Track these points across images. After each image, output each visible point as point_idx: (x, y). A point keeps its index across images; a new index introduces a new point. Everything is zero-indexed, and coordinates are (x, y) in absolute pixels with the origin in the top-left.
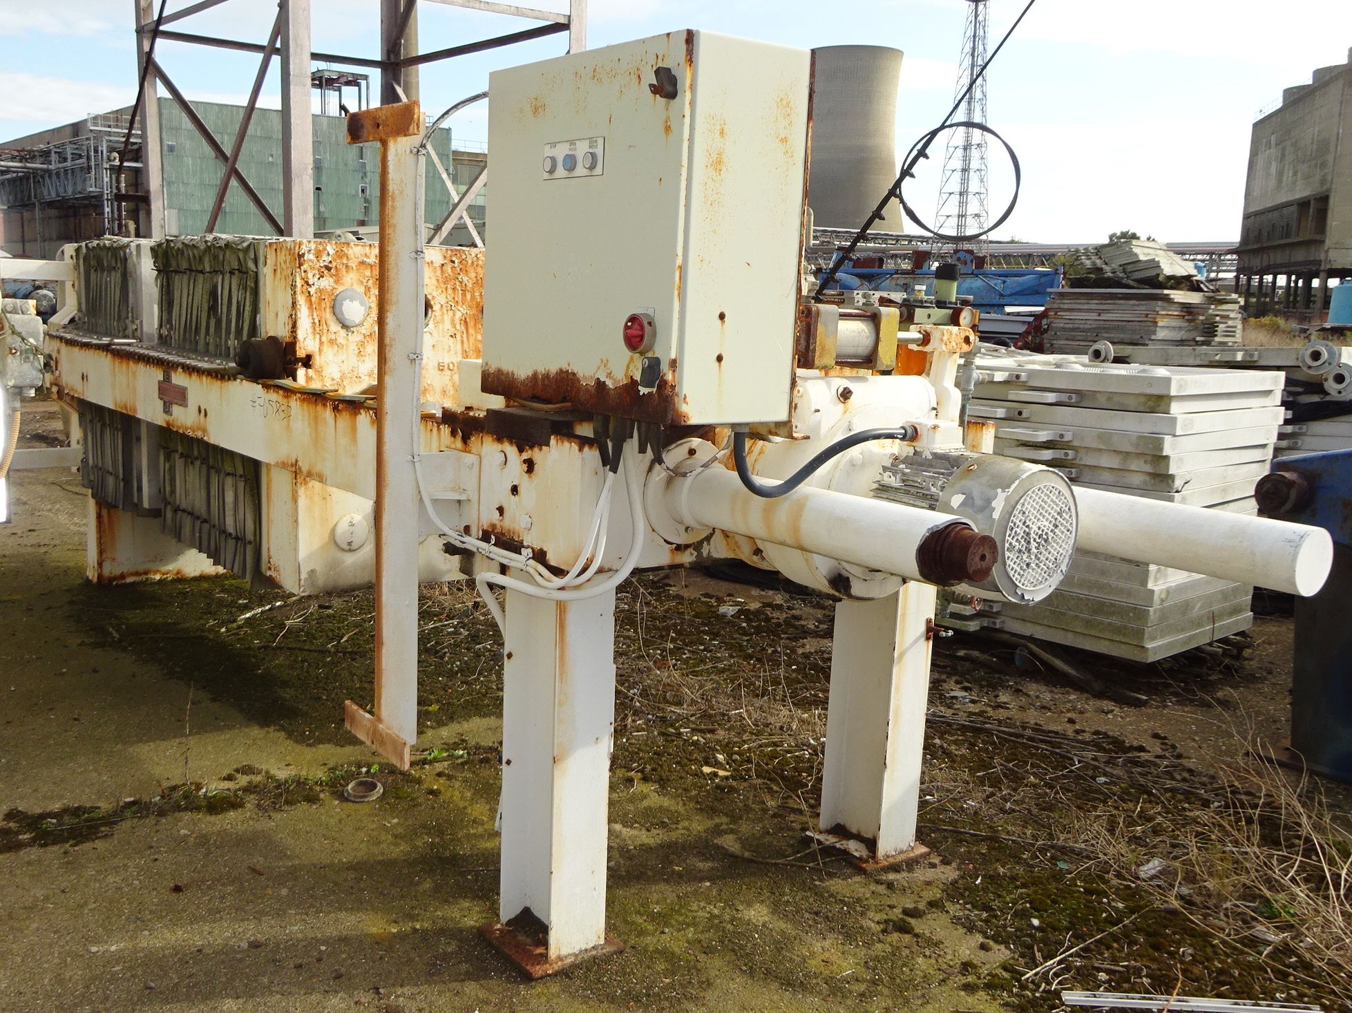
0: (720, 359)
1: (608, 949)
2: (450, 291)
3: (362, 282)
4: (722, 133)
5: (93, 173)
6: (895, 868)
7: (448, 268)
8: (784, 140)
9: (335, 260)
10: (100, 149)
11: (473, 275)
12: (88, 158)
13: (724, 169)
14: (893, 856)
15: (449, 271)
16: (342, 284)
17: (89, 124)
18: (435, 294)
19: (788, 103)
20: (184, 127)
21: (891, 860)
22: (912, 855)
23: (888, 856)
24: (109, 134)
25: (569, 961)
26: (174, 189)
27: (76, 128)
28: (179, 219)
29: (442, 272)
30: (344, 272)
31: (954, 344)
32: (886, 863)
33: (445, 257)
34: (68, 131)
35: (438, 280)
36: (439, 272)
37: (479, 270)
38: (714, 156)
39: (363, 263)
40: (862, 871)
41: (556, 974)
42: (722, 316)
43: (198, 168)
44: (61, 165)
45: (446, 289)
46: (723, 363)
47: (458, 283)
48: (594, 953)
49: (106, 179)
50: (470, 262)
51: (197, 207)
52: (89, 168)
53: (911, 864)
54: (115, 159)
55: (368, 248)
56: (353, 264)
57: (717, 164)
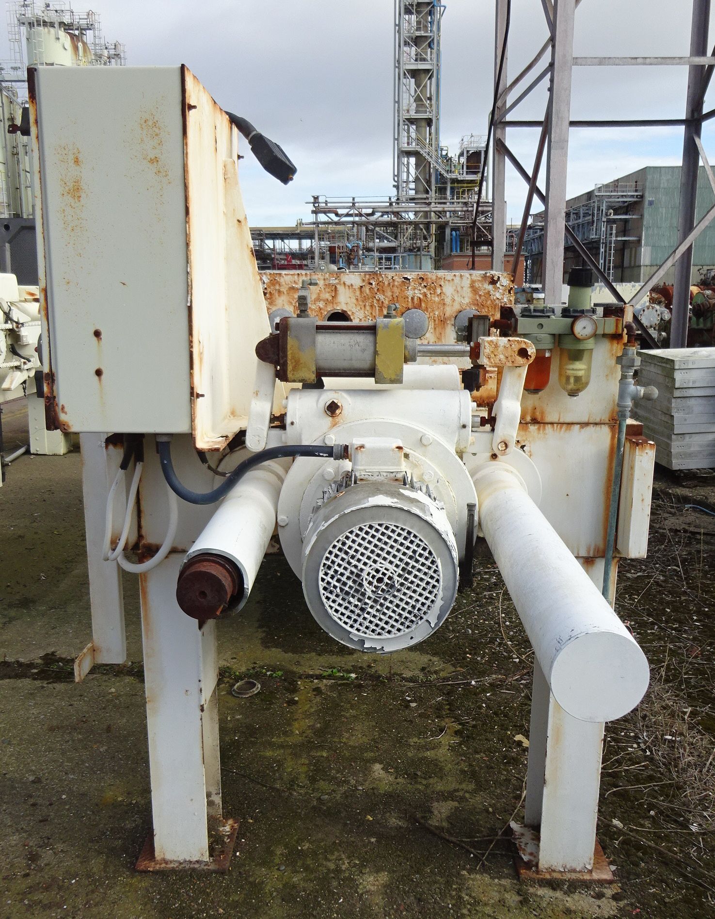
0: (99, 373)
1: (212, 867)
2: (368, 308)
3: (291, 303)
4: (77, 161)
5: (595, 225)
6: (553, 884)
7: (367, 290)
8: (154, 161)
9: (269, 287)
10: (601, 208)
11: (389, 294)
12: (593, 215)
13: (83, 195)
14: (560, 872)
15: (368, 291)
16: (275, 305)
17: (595, 192)
18: (354, 310)
19: (155, 124)
20: (662, 186)
21: (555, 875)
22: (587, 877)
23: (554, 871)
24: (610, 197)
25: (172, 865)
26: (650, 232)
27: (590, 195)
28: (652, 252)
29: (361, 292)
30: (277, 296)
31: (502, 357)
32: (548, 876)
33: (364, 281)
34: (585, 197)
35: (357, 299)
36: (358, 293)
37: (395, 289)
38: (71, 185)
39: (293, 288)
40: (517, 875)
41: (156, 873)
42: (97, 334)
43: (669, 215)
44: (576, 222)
45: (365, 306)
46: (103, 377)
47: (375, 301)
48: (197, 866)
49: (603, 229)
50: (386, 283)
51: (666, 244)
52: (593, 222)
53: (575, 886)
54: (610, 214)
55: (296, 277)
56: (284, 289)
57: (75, 191)
